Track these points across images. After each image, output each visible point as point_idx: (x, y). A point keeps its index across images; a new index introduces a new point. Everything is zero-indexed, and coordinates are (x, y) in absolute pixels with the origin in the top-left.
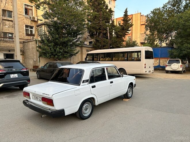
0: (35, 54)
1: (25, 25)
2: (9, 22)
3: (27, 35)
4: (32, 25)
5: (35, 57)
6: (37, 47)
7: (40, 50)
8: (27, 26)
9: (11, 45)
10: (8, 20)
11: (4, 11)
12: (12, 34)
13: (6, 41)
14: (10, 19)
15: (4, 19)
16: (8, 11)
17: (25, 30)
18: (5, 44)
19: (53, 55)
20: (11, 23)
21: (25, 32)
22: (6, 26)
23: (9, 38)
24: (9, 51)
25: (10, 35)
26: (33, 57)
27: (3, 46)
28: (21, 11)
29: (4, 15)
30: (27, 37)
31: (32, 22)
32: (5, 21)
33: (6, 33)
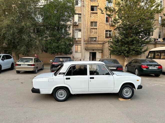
0: (108, 52)
1: (105, 30)
2: (94, 30)
3: (107, 37)
4: (110, 30)
5: (108, 54)
6: (109, 46)
7: (111, 49)
8: (106, 31)
9: (95, 46)
10: (94, 29)
11: (92, 22)
12: (96, 38)
13: (92, 44)
14: (95, 27)
15: (91, 29)
16: (95, 22)
17: (105, 34)
18: (91, 45)
19: (120, 53)
20: (96, 30)
21: (105, 36)
22: (93, 33)
23: (94, 41)
24: (93, 50)
25: (95, 39)
26: (107, 54)
27: (90, 47)
28: (103, 20)
29: (91, 25)
30: (106, 39)
31: (110, 27)
32: (92, 30)
33: (92, 38)
